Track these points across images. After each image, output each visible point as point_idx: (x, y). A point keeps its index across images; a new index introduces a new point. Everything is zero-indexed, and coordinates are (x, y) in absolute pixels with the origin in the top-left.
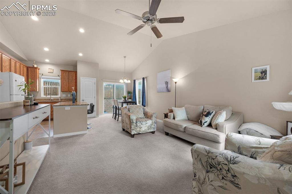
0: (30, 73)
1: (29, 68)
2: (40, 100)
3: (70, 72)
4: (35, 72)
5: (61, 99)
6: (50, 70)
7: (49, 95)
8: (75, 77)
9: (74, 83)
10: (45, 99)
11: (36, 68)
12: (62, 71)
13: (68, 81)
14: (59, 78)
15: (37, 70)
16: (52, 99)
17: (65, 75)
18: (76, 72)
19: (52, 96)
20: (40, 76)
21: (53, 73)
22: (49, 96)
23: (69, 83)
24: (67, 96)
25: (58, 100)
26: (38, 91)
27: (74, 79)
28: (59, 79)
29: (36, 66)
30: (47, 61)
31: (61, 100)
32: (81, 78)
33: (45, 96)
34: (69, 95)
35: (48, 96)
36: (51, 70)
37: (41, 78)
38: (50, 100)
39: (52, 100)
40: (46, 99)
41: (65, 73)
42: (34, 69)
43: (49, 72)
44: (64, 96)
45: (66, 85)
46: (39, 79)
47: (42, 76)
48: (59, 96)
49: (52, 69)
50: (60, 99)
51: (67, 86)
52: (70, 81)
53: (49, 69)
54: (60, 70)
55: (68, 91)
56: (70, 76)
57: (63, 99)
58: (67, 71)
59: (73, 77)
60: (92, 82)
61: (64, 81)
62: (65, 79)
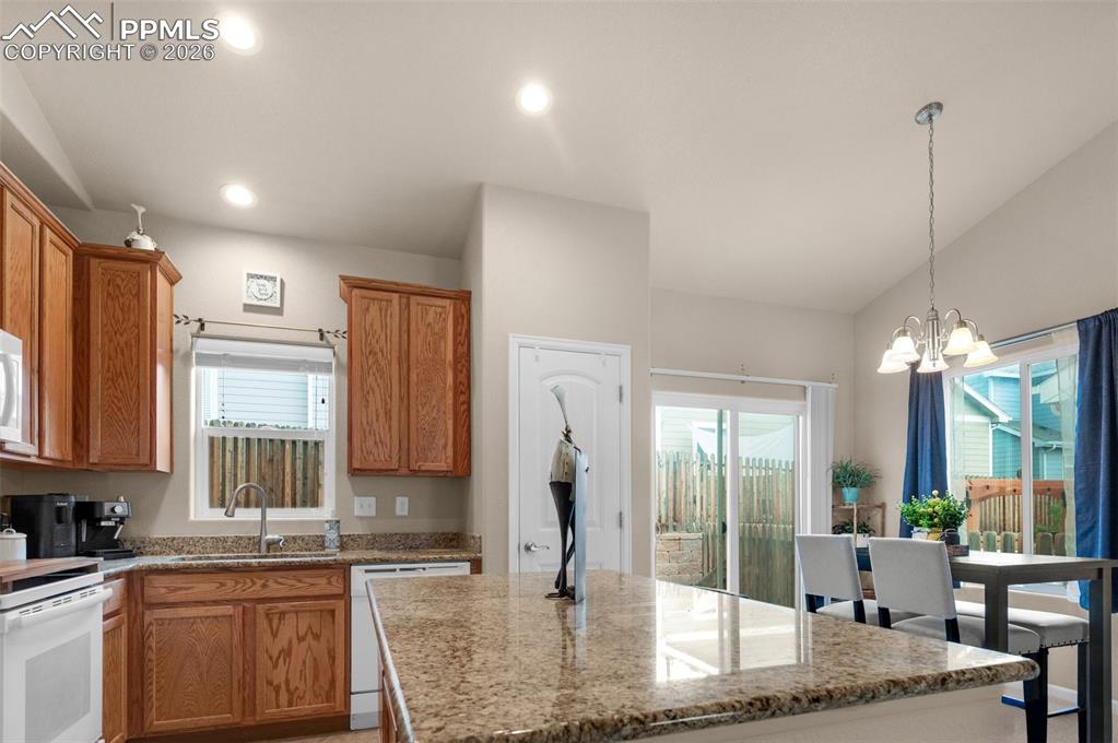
0: (105, 308)
1: (94, 262)
2: (179, 551)
3: (414, 299)
4: (139, 295)
6: (254, 283)
7: (247, 505)
8: (456, 344)
9: (450, 395)
10: (219, 543)
11: (151, 260)
12: (352, 285)
13: (405, 380)
14: (324, 355)
15: (161, 281)
16: (269, 537)
17: (377, 325)
18: (463, 301)
19: (274, 514)
20: (183, 334)
21: (278, 311)
22: (253, 514)
23: (406, 398)
24: (384, 509)
26: (162, 464)
27: (450, 357)
28: (324, 367)
29: (147, 244)
30: (239, 196)
31: (343, 547)
32: (514, 342)
33: (218, 514)
34: (402, 506)
35: (242, 514)
36: (269, 285)
37: (187, 358)
38: (255, 543)
39: (271, 544)
40: (225, 540)
41: (374, 309)
42: (137, 267)
43: (248, 308)
44: (364, 506)
45: (388, 414)
46: (177, 364)
47: (196, 336)
48: (325, 512)
49: (273, 279)
50: (332, 535)
51: (395, 424)
52: (413, 376)
53: (250, 276)
54: (343, 278)
55: (403, 464)
56: (418, 330)
57: (360, 536)
58: (396, 292)
59: (442, 344)
60: (599, 383)
61: (371, 379)
62: (380, 355)
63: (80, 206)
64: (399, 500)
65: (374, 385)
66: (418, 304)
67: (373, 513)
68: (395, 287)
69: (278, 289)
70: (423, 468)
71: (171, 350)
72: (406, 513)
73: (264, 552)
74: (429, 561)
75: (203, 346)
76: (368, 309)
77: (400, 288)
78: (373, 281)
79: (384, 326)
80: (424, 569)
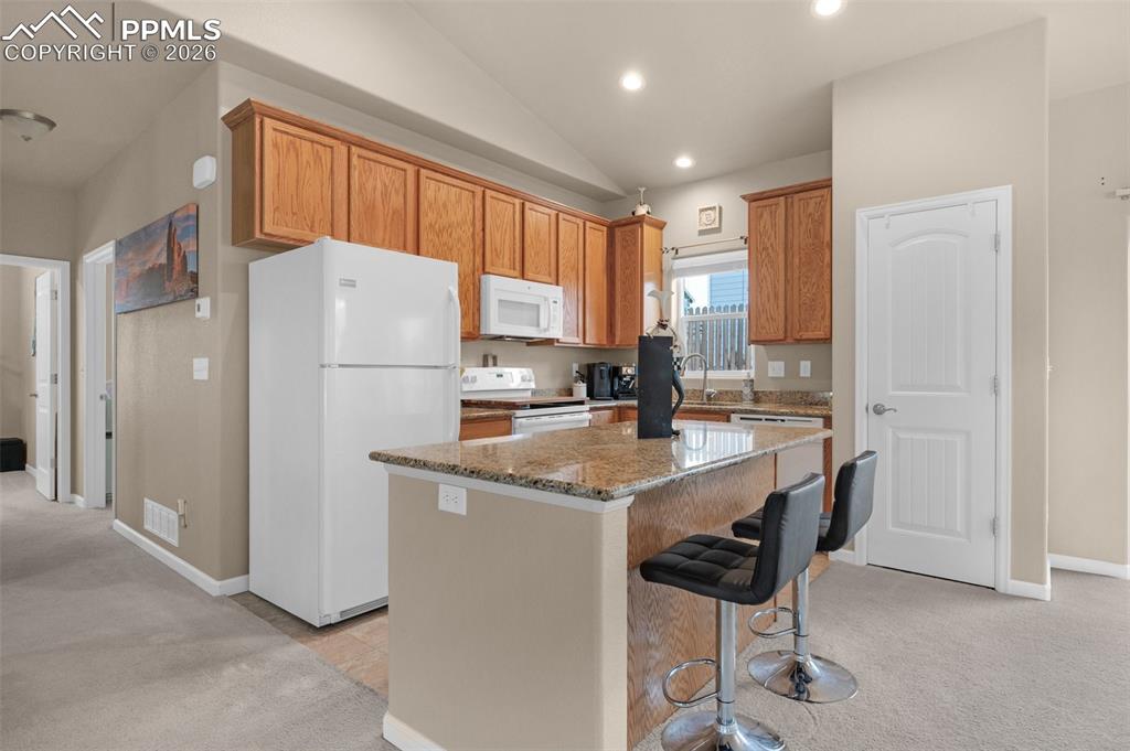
0: (622, 256)
1: (617, 230)
3: (796, 197)
5: (755, 393)
6: (704, 216)
11: (640, 221)
12: (753, 199)
13: (790, 266)
15: (646, 229)
16: (708, 390)
17: (768, 226)
19: (713, 374)
20: (666, 260)
21: (719, 230)
23: (789, 280)
24: (792, 371)
25: (738, 397)
28: (738, 265)
29: (642, 211)
30: (684, 162)
32: (860, 216)
34: (805, 368)
36: (712, 212)
38: (698, 396)
39: (709, 396)
41: (766, 215)
42: (634, 227)
43: (702, 233)
44: (776, 369)
45: (776, 296)
47: (674, 259)
48: (747, 373)
49: (716, 208)
50: (747, 391)
52: (796, 262)
53: (702, 210)
54: (744, 197)
55: (789, 334)
56: (800, 223)
57: (771, 393)
58: (782, 195)
59: (821, 229)
60: (966, 236)
61: (764, 270)
62: (770, 250)
63: (616, 198)
64: (803, 363)
65: (766, 274)
66: (800, 200)
67: (782, 375)
68: (780, 192)
69: (717, 215)
70: (804, 337)
71: (661, 271)
72: (808, 375)
73: (705, 400)
74: (786, 414)
75: (678, 264)
76: (762, 215)
77: (785, 191)
78: (764, 192)
79: (774, 225)
80: (783, 421)
